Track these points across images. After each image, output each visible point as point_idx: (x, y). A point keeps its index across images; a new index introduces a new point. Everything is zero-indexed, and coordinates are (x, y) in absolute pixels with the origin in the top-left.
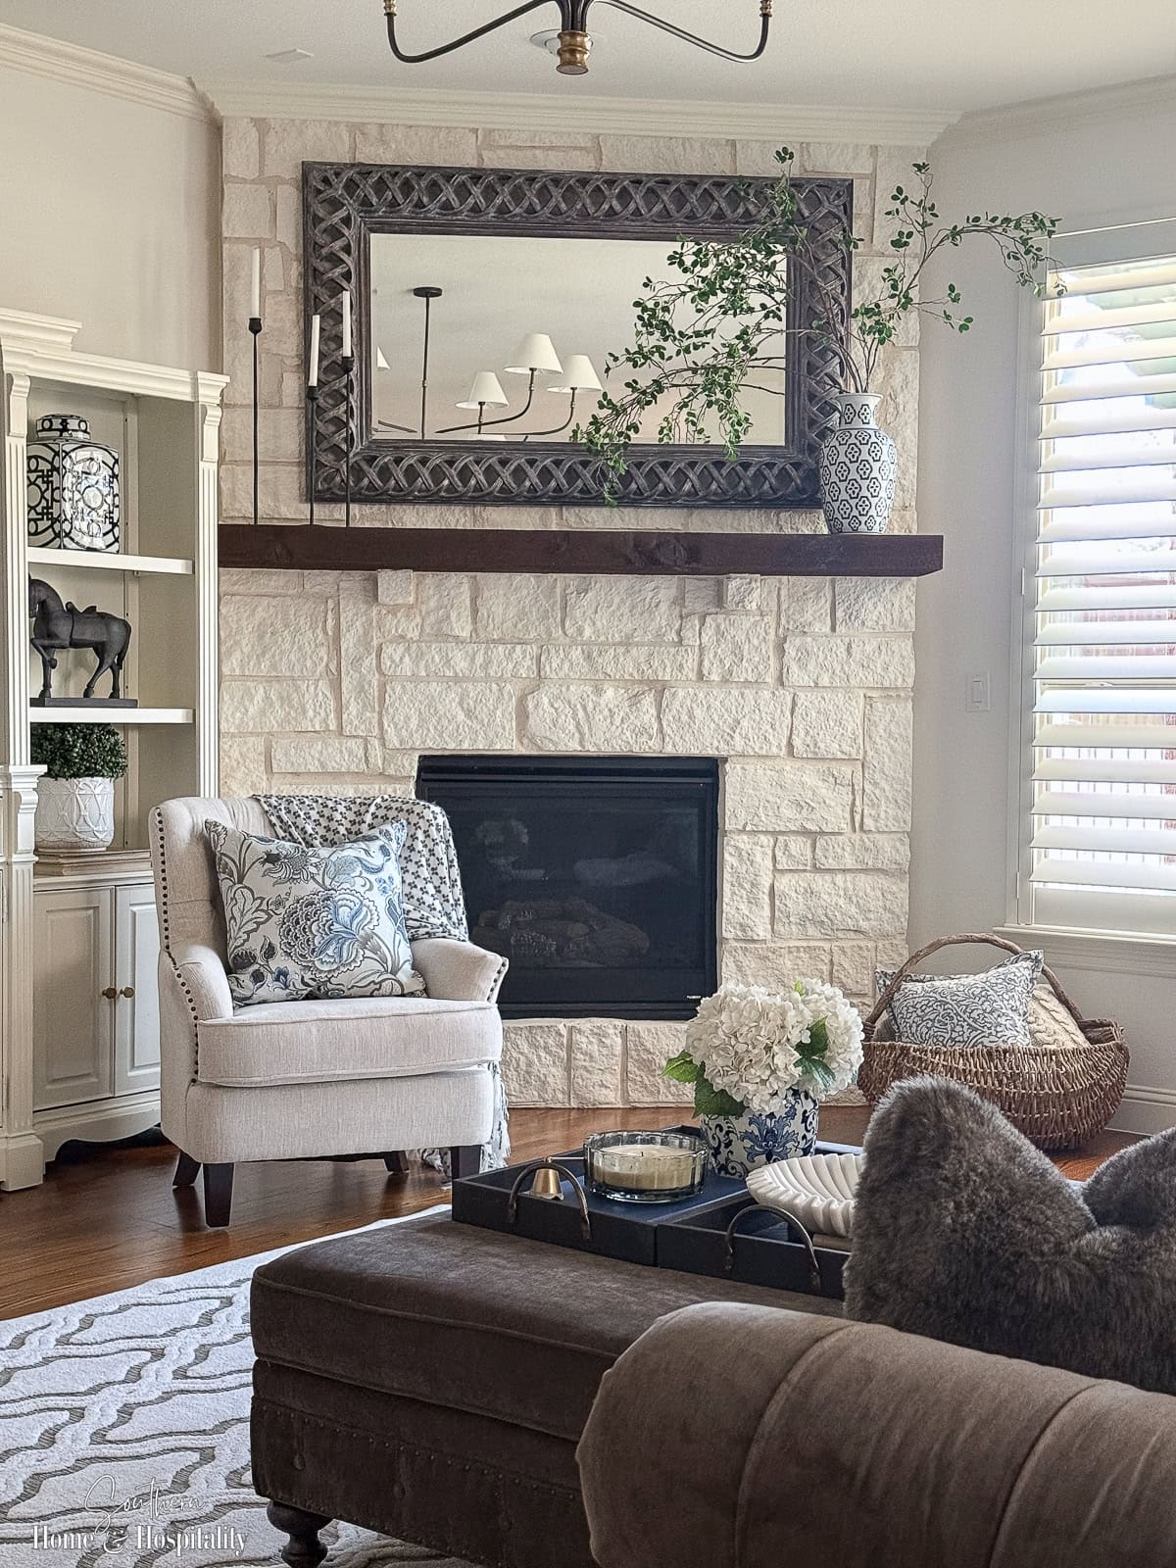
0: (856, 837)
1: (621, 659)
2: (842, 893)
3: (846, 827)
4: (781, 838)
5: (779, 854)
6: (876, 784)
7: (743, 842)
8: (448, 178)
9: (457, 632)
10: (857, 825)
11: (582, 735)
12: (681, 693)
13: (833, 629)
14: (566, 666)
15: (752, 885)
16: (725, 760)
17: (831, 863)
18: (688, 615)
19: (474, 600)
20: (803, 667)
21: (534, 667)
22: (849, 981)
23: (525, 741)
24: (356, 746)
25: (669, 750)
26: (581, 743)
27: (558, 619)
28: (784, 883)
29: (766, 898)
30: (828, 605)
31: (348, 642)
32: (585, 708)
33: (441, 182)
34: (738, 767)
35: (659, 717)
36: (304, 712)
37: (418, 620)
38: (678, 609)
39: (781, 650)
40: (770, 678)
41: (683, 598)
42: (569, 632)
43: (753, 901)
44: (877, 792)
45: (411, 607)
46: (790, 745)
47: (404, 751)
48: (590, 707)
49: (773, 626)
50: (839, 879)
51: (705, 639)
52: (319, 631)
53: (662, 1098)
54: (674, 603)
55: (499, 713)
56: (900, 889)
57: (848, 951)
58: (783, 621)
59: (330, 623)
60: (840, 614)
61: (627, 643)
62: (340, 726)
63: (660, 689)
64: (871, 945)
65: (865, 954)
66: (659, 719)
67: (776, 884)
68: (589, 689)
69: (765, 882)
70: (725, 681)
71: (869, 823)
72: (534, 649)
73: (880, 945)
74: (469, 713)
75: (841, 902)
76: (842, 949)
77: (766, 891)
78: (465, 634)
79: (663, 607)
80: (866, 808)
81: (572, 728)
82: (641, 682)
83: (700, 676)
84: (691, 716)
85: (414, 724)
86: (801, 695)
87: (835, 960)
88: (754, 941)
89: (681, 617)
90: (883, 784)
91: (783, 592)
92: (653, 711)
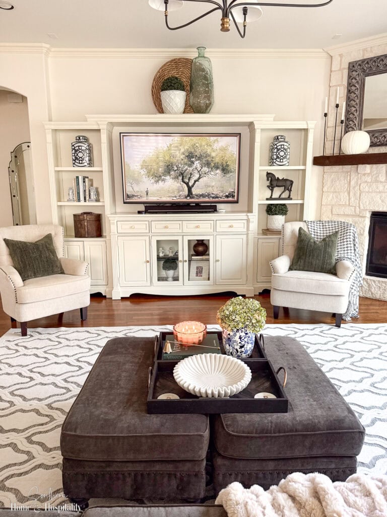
9: (381, 180)
24: (353, 209)
31: (353, 183)
36: (341, 200)
37: (371, 177)
45: (369, 174)
47: (365, 210)
52: (346, 181)
59: (348, 178)
62: (349, 204)
74: (382, 201)
78: (384, 180)
85: (368, 203)
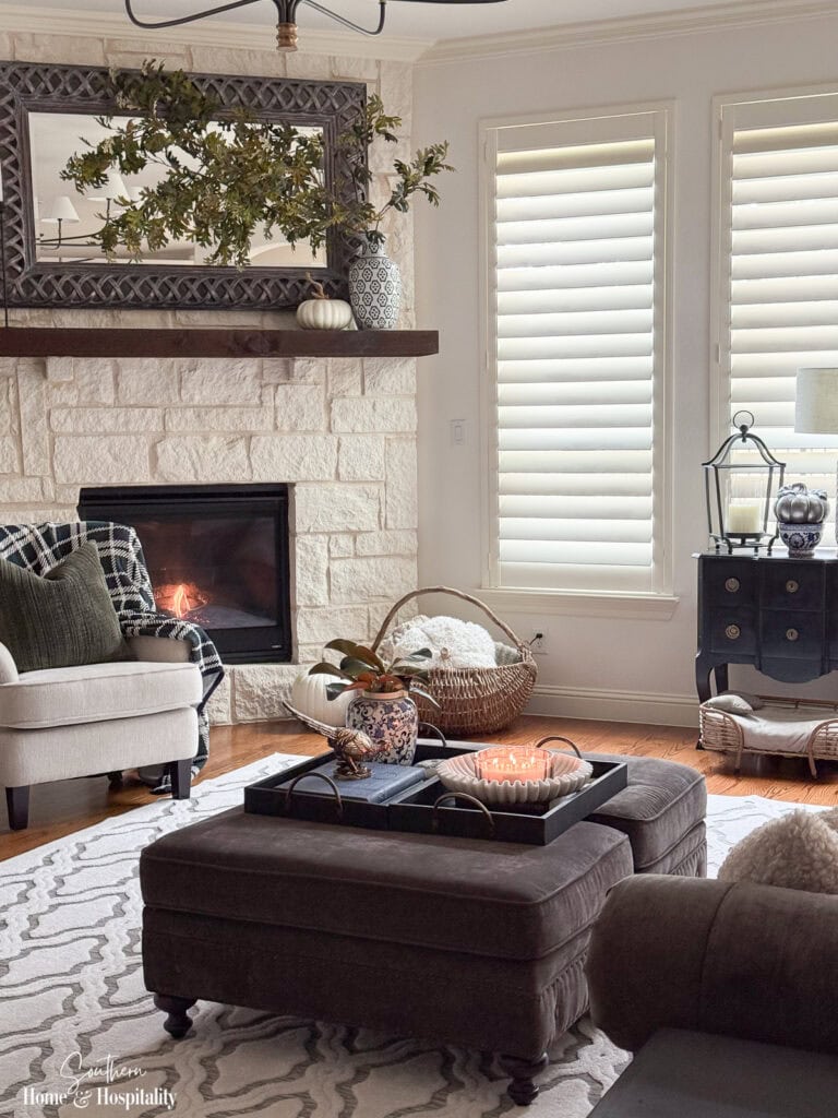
0: (382, 533)
1: (221, 416)
2: (374, 571)
3: (375, 526)
4: (333, 537)
5: (332, 547)
6: (394, 498)
7: (308, 539)
8: (86, 74)
9: (104, 400)
10: (383, 525)
11: (196, 471)
12: (263, 439)
13: (363, 393)
14: (183, 423)
15: (315, 569)
16: (293, 485)
17: (366, 552)
18: (266, 385)
19: (116, 377)
20: (344, 418)
21: (161, 424)
23: (156, 476)
24: (35, 483)
25: (257, 479)
26: (196, 476)
27: (176, 390)
28: (336, 567)
29: (324, 578)
30: (359, 378)
31: (26, 409)
32: (197, 452)
33: (80, 76)
34: (304, 489)
35: (248, 456)
37: (76, 392)
38: (258, 381)
39: (329, 409)
40: (323, 428)
41: (262, 373)
42: (184, 398)
43: (316, 580)
44: (395, 502)
45: (70, 383)
46: (338, 475)
47: (70, 486)
48: (201, 452)
49: (323, 392)
50: (372, 562)
51: (278, 402)
52: (3, 401)
53: (259, 716)
54: (256, 376)
55: (137, 456)
56: (413, 567)
57: (380, 609)
58: (330, 388)
59: (12, 395)
60: (367, 383)
61: (224, 406)
62: (22, 469)
63: (250, 437)
66: (249, 458)
67: (331, 568)
68: (199, 438)
69: (324, 566)
70: (293, 429)
71: (391, 524)
72: (159, 412)
74: (116, 458)
75: (374, 577)
76: (376, 609)
77: (325, 572)
78: (111, 401)
79: (249, 379)
80: (388, 513)
81: (189, 465)
82: (235, 432)
83: (276, 427)
84: (271, 455)
85: (76, 465)
86: (343, 438)
87: (371, 615)
88: (317, 607)
89: (261, 387)
90: (399, 497)
91: (329, 369)
92: (244, 452)
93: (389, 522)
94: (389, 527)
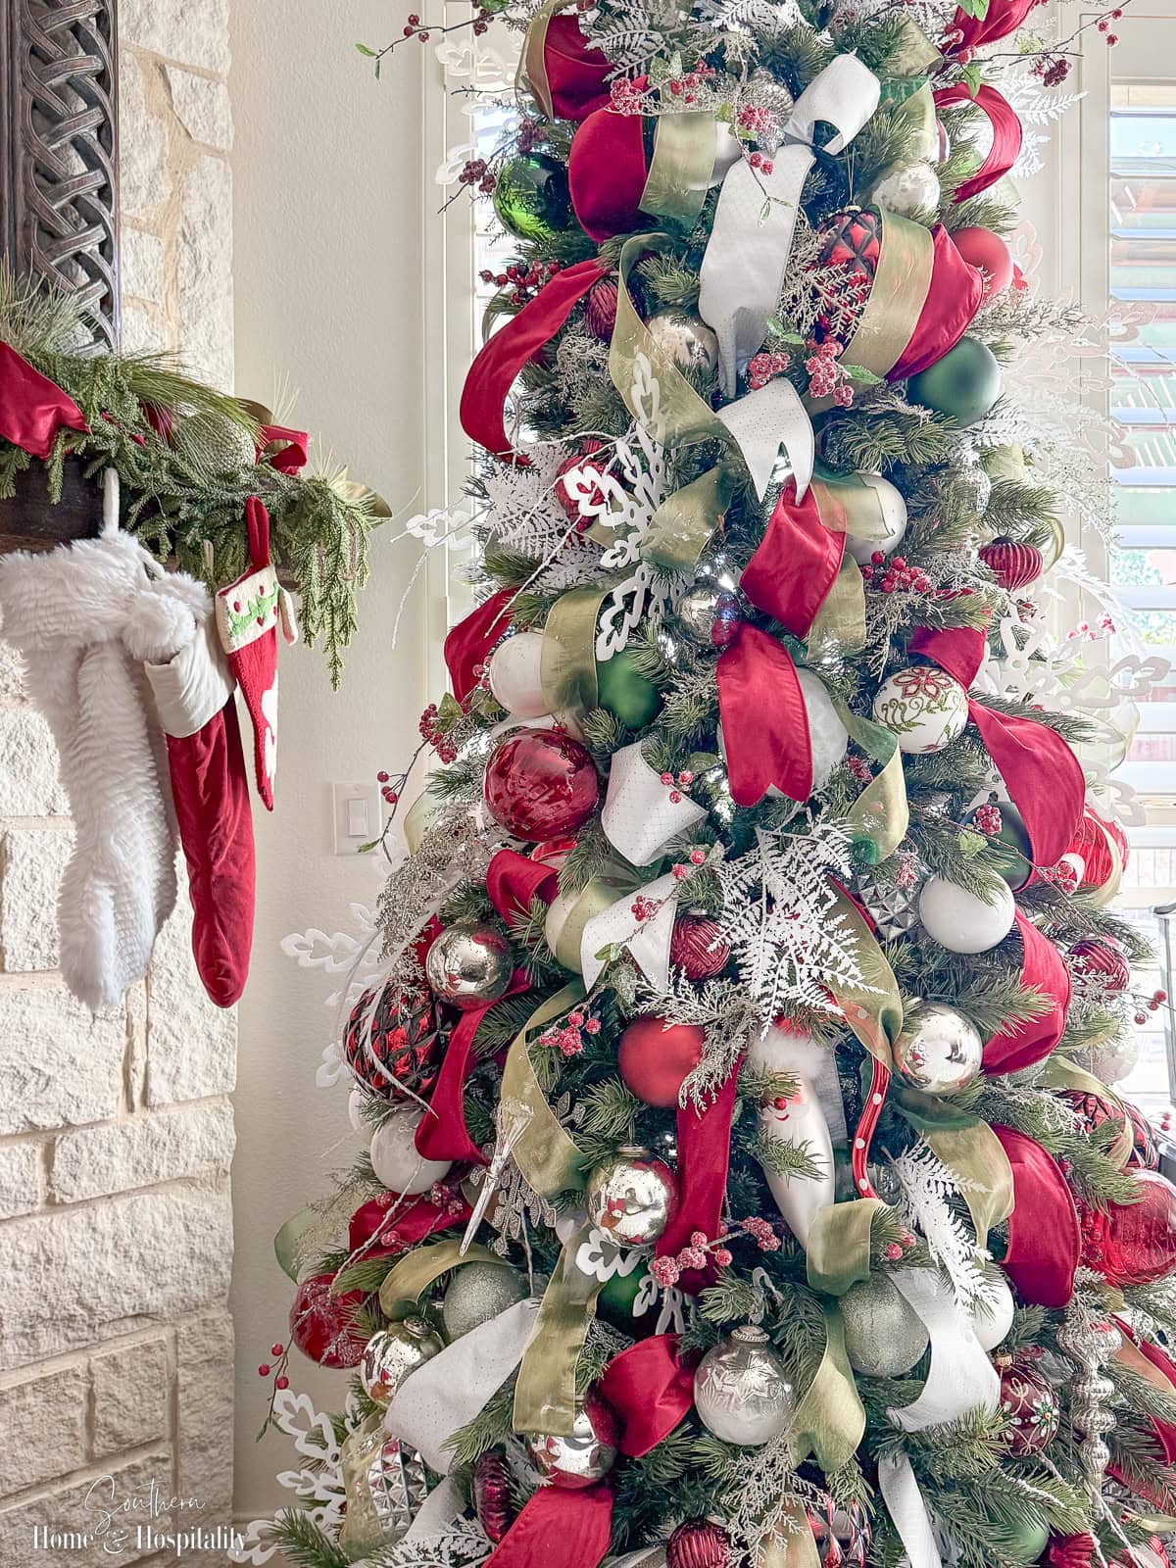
0: (135, 1122)
2: (109, 1244)
3: (115, 1105)
6: (173, 1009)
10: (137, 1097)
17: (87, 1187)
22: (128, 1423)
44: (175, 1023)
50: (103, 1216)
57: (125, 1363)
64: (165, 1334)
65: (158, 1356)
71: (160, 1088)
73: (183, 1329)
75: (109, 1264)
76: (113, 1364)
80: (153, 1057)
87: (99, 1389)
90: (185, 1006)
93: (158, 1085)
94: (153, 1100)
